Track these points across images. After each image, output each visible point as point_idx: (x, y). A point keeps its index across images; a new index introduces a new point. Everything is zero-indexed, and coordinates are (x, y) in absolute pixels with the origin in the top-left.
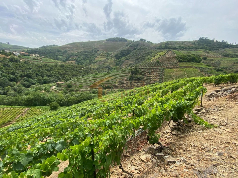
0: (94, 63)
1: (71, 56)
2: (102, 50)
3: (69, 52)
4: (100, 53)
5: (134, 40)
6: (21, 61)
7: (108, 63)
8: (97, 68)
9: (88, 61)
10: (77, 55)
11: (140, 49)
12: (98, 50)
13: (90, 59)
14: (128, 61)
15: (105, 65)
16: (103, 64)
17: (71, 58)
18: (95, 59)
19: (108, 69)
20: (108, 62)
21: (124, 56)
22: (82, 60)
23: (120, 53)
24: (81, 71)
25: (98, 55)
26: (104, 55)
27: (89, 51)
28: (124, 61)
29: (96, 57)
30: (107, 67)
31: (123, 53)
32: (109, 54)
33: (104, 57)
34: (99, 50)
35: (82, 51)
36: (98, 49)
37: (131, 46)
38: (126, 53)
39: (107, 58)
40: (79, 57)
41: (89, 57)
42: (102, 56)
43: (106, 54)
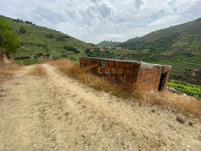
0: (169, 50)
1: (146, 45)
3: (146, 41)
4: (181, 38)
6: (111, 52)
7: (189, 49)
8: (171, 55)
9: (163, 48)
13: (165, 46)
15: (184, 51)
16: (181, 50)
17: (147, 47)
18: (172, 45)
19: (187, 56)
20: (190, 47)
22: (156, 47)
24: (148, 59)
25: (178, 40)
26: (186, 40)
27: (168, 37)
29: (175, 42)
30: (186, 54)
32: (195, 37)
33: (187, 42)
34: (180, 35)
35: (159, 38)
36: (180, 33)
39: (190, 43)
41: (165, 44)
43: (191, 37)
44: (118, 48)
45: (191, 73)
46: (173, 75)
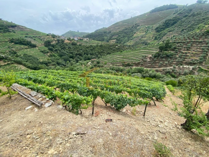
0: (131, 40)
1: (113, 35)
2: (142, 24)
3: (112, 32)
4: (139, 29)
5: (187, 5)
7: (145, 38)
8: (133, 45)
9: (126, 38)
10: (118, 34)
13: (128, 37)
14: (171, 33)
15: (142, 40)
16: (140, 39)
17: (113, 37)
18: (133, 35)
19: (144, 44)
20: (146, 37)
21: (168, 27)
22: (121, 38)
23: (163, 24)
25: (137, 30)
26: (143, 30)
27: (129, 28)
28: (166, 34)
29: (135, 33)
30: (143, 43)
31: (167, 24)
32: (149, 27)
33: (144, 32)
34: (139, 26)
35: (123, 29)
36: (139, 24)
37: (180, 13)
38: (171, 23)
39: (146, 33)
40: (119, 36)
41: (128, 35)
42: (141, 31)
43: (146, 28)
44: (85, 39)
45: (147, 59)
46: (134, 62)
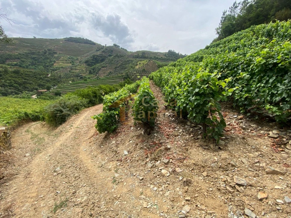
2: (61, 52)
5: (105, 45)
10: (18, 58)
11: (117, 56)
12: (55, 52)
14: (105, 68)
21: (98, 63)
23: (92, 58)
28: (100, 69)
31: (96, 59)
37: (103, 52)
38: (99, 59)
40: (23, 62)
42: (64, 61)
